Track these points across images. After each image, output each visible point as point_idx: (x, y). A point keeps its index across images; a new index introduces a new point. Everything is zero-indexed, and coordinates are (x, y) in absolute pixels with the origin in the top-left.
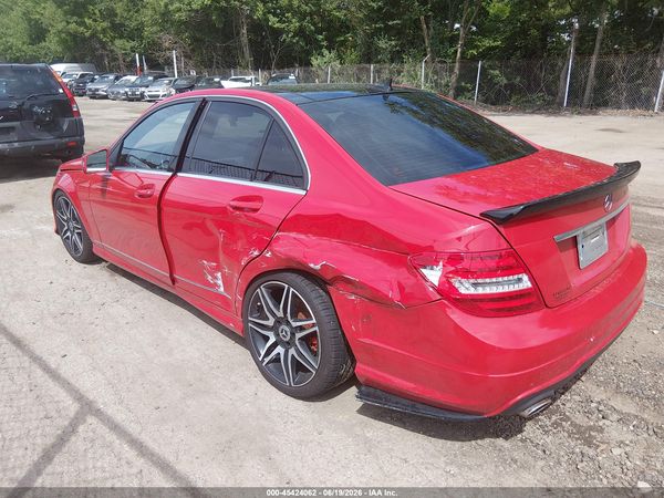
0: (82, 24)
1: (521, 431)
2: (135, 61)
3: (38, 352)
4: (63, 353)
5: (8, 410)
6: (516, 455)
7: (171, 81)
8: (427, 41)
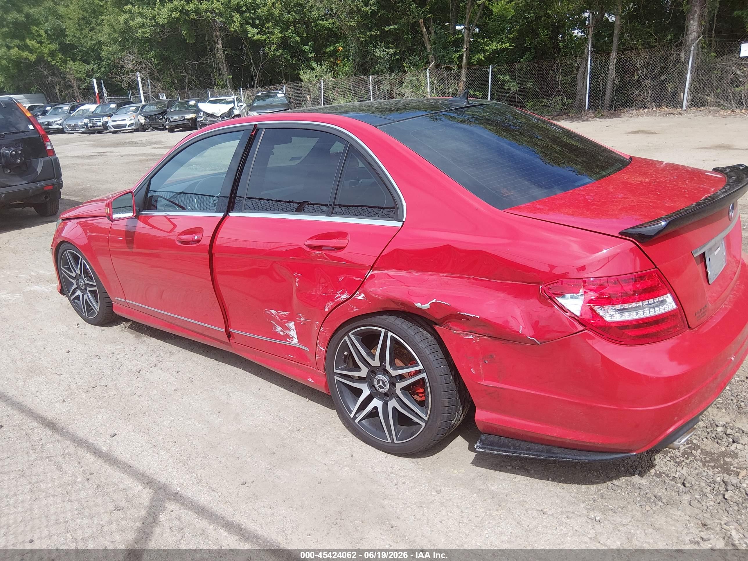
0: (25, 47)
1: (652, 466)
2: (92, 87)
3: (80, 434)
4: (111, 432)
5: (68, 506)
6: (659, 491)
7: (137, 108)
8: (429, 47)
